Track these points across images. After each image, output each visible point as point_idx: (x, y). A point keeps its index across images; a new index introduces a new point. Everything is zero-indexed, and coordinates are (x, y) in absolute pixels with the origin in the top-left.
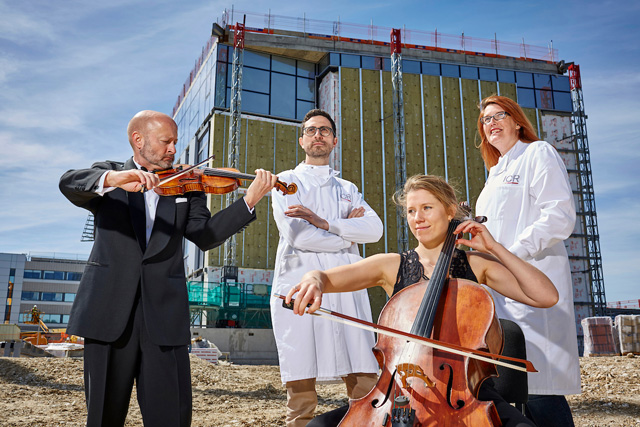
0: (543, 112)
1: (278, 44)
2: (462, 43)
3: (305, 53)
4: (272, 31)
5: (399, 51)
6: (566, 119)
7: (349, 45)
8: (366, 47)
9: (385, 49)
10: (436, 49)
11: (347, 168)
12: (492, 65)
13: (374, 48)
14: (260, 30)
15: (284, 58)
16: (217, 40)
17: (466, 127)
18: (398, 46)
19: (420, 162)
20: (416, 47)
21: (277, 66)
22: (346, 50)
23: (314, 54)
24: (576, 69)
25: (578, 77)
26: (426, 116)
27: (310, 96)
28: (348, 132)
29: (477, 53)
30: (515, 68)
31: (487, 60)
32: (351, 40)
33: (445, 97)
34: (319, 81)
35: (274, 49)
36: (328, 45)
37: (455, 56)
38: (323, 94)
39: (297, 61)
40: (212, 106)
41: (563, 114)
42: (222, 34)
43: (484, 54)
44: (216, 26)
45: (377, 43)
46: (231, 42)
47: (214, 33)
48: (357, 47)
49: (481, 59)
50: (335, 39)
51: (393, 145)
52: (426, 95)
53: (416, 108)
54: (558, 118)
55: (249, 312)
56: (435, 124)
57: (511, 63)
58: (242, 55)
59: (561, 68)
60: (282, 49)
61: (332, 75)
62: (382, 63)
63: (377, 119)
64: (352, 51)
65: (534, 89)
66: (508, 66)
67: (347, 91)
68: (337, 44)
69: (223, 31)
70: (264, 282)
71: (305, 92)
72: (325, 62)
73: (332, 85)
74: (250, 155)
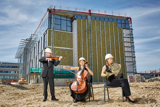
0: (123, 29)
1: (63, 13)
2: (105, 13)
3: (69, 15)
4: (61, 10)
5: (90, 15)
6: (128, 30)
7: (79, 13)
8: (83, 14)
9: (87, 14)
10: (99, 14)
11: (79, 42)
12: (112, 18)
13: (85, 14)
14: (58, 10)
15: (64, 16)
16: (48, 12)
17: (106, 32)
18: (90, 14)
19: (95, 40)
20: (94, 14)
21: (62, 18)
22: (78, 15)
23: (71, 15)
24: (131, 19)
25: (131, 21)
26: (97, 30)
27: (70, 25)
28: (79, 34)
29: (108, 15)
30: (117, 18)
31: (111, 17)
32: (79, 12)
33: (101, 25)
34: (72, 21)
35: (62, 14)
36: (74, 13)
37: (103, 16)
38: (73, 25)
39: (67, 17)
40: (47, 28)
41: (128, 29)
42: (50, 11)
43: (110, 15)
44: (48, 9)
45: (85, 13)
46: (52, 13)
47: (48, 11)
48: (81, 14)
49: (109, 17)
50: (76, 12)
51: (89, 37)
52: (97, 25)
53: (94, 28)
54: (127, 30)
55: (56, 75)
56: (99, 31)
57: (116, 17)
58: (54, 16)
59: (128, 18)
60: (63, 14)
61: (75, 20)
62: (86, 18)
63: (85, 31)
64: (80, 15)
65: (121, 23)
66: (115, 18)
67: (79, 24)
68: (76, 13)
69: (50, 10)
70: (60, 68)
71: (69, 24)
72: (74, 17)
73: (75, 23)
74: (56, 39)
